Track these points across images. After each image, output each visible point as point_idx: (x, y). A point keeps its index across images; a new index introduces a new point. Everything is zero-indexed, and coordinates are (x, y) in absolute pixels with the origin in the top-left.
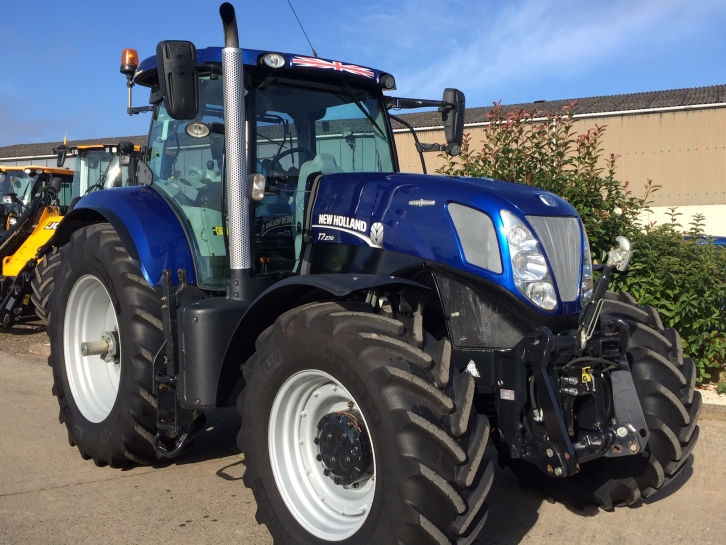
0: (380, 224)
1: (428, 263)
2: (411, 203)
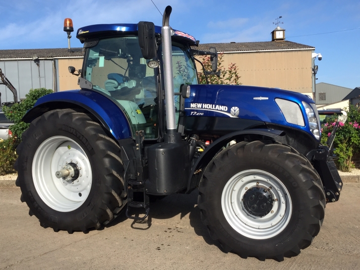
0: (236, 108)
1: (267, 123)
2: (255, 98)
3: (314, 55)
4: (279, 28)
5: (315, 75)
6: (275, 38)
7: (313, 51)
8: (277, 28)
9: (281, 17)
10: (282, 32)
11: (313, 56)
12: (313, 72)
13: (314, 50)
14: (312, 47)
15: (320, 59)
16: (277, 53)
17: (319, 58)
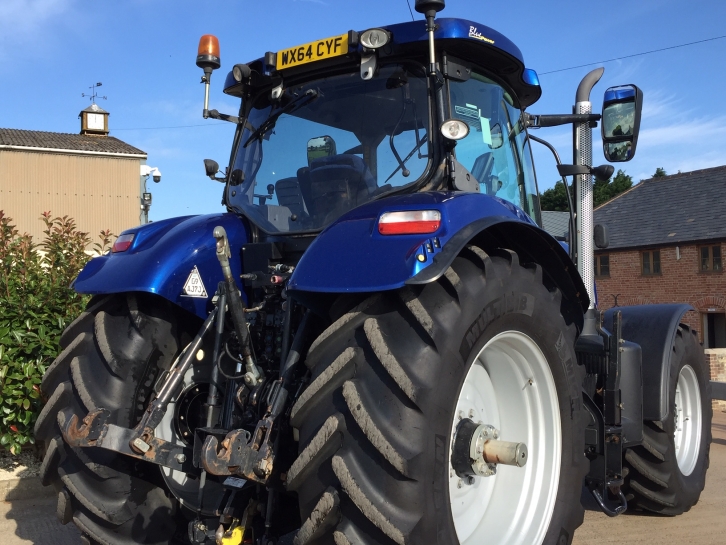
3: (145, 169)
4: (95, 108)
5: (146, 214)
6: (85, 128)
7: (142, 161)
8: (90, 107)
9: (99, 84)
10: (102, 116)
11: (143, 173)
12: (142, 207)
13: (145, 158)
14: (142, 153)
15: (157, 179)
16: (59, 157)
17: (154, 177)
